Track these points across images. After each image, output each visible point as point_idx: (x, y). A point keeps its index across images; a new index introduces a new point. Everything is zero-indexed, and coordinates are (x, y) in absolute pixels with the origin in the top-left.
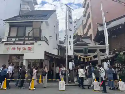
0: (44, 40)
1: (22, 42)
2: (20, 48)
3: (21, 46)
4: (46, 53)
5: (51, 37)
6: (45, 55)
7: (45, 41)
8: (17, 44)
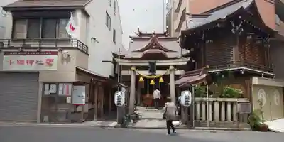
0: (76, 46)
1: (36, 50)
2: (32, 62)
3: (35, 58)
4: (78, 71)
5: (95, 39)
6: (77, 73)
7: (77, 48)
8: (27, 54)
